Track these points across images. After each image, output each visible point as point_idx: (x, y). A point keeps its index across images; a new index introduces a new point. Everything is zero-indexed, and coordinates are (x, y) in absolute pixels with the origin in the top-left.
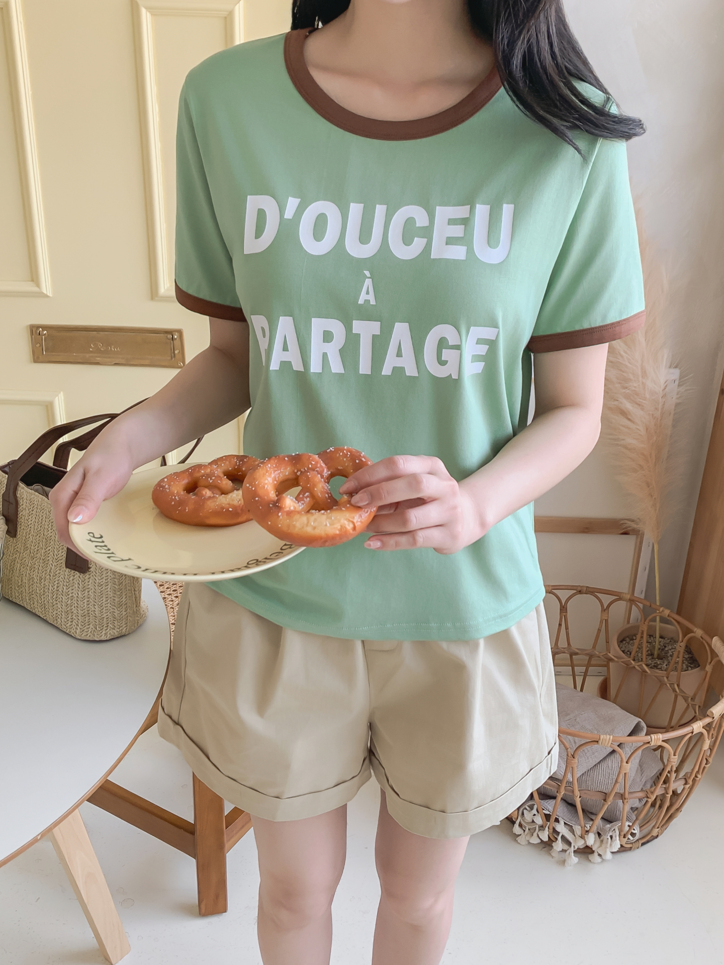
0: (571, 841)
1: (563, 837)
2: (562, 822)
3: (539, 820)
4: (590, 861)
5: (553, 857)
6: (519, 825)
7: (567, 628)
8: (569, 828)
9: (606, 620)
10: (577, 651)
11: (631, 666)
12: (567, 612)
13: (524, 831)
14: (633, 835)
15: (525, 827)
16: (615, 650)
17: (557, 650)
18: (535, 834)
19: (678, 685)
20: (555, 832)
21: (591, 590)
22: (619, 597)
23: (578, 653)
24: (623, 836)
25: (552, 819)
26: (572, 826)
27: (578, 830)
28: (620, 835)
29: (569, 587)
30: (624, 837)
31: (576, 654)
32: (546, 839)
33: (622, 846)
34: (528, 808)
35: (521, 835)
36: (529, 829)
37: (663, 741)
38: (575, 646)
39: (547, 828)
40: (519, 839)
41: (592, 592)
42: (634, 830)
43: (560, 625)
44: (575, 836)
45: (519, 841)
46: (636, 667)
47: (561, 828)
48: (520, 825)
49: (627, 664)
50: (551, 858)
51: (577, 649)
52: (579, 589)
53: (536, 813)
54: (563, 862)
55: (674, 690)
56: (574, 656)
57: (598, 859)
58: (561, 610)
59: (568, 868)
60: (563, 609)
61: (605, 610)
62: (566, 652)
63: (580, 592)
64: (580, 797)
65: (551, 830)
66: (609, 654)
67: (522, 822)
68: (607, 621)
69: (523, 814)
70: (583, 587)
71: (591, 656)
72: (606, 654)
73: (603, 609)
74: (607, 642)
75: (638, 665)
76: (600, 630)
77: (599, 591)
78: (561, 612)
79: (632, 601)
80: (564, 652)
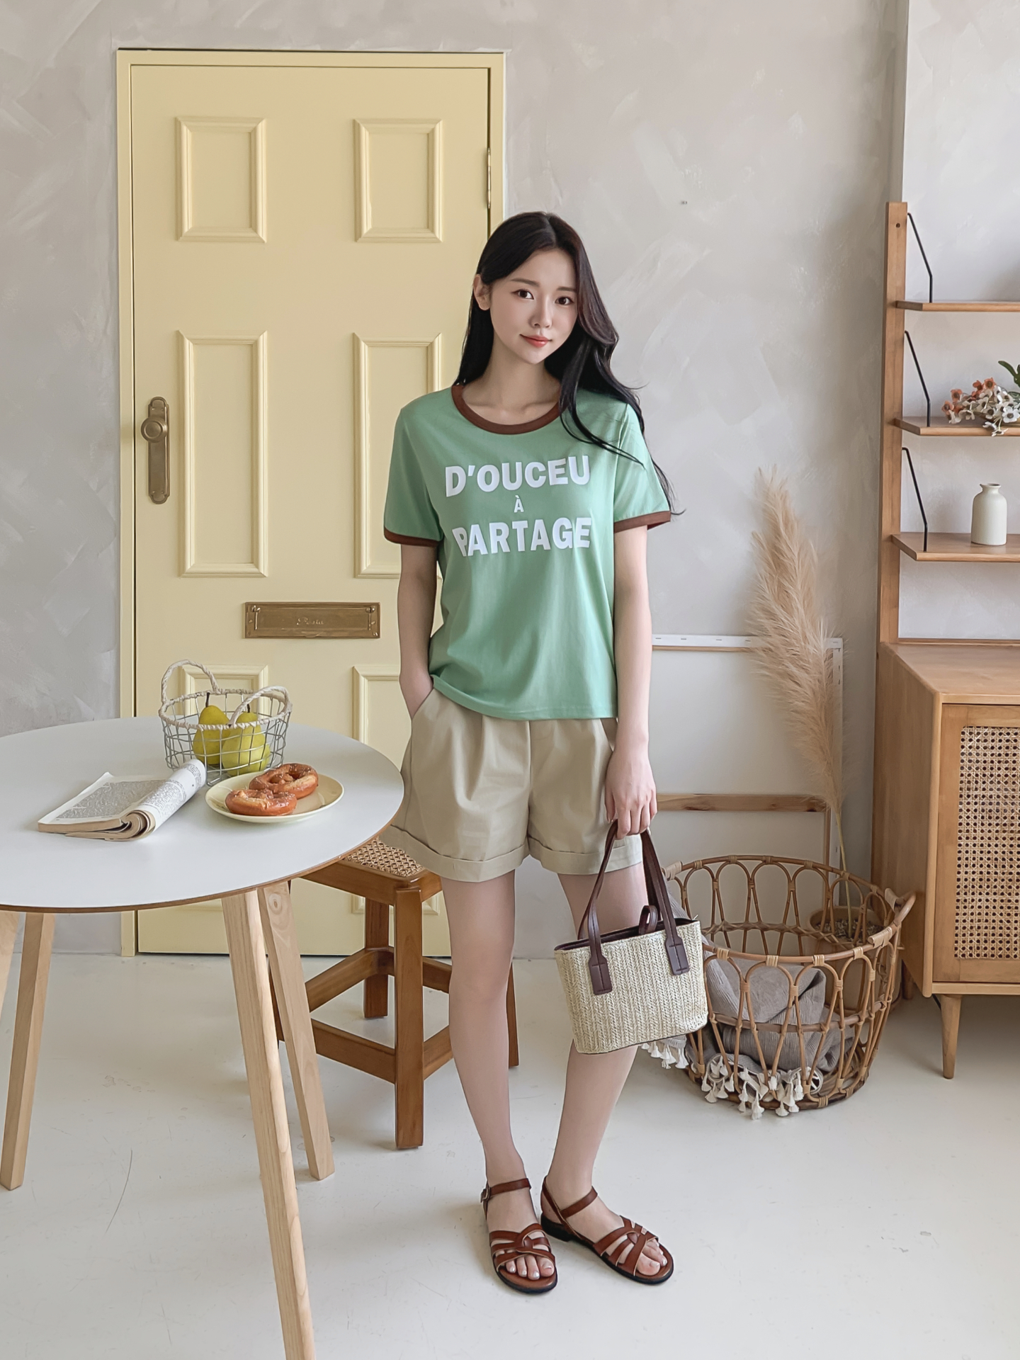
0: (756, 1089)
1: (748, 1086)
2: (746, 1071)
3: (725, 1072)
4: (777, 1115)
5: (741, 1112)
6: (707, 1083)
7: (756, 901)
8: (754, 1077)
9: (793, 891)
10: (768, 926)
11: (821, 938)
12: (754, 884)
13: (712, 1087)
14: (816, 1082)
15: (713, 1083)
16: (805, 925)
17: (747, 926)
18: (722, 1088)
20: (741, 1082)
21: (776, 859)
22: (803, 865)
23: (768, 928)
24: (805, 1082)
25: (736, 1070)
26: (755, 1076)
27: (761, 1077)
28: (801, 1080)
29: (754, 858)
30: (807, 1084)
31: (766, 929)
32: (732, 1090)
33: (805, 1096)
34: (715, 1062)
35: (709, 1092)
36: (717, 1085)
37: (826, 962)
38: (766, 921)
39: (732, 1078)
40: (707, 1097)
41: (776, 862)
42: (815, 1075)
43: (749, 899)
44: (758, 1083)
45: (707, 1099)
47: (745, 1076)
48: (709, 1082)
49: (816, 936)
50: (739, 1114)
51: (767, 924)
52: (764, 858)
53: (722, 1065)
54: (750, 1117)
56: (765, 932)
57: (785, 1113)
58: (748, 882)
59: (755, 1121)
60: (751, 881)
61: (791, 881)
62: (757, 927)
63: (765, 862)
64: (757, 1030)
65: (737, 1080)
66: (799, 928)
67: (710, 1079)
69: (711, 1071)
70: (768, 856)
71: (782, 931)
72: (796, 927)
73: (789, 880)
74: (797, 915)
75: (827, 937)
76: (788, 903)
77: (783, 860)
78: (749, 885)
79: (815, 868)
80: (755, 928)
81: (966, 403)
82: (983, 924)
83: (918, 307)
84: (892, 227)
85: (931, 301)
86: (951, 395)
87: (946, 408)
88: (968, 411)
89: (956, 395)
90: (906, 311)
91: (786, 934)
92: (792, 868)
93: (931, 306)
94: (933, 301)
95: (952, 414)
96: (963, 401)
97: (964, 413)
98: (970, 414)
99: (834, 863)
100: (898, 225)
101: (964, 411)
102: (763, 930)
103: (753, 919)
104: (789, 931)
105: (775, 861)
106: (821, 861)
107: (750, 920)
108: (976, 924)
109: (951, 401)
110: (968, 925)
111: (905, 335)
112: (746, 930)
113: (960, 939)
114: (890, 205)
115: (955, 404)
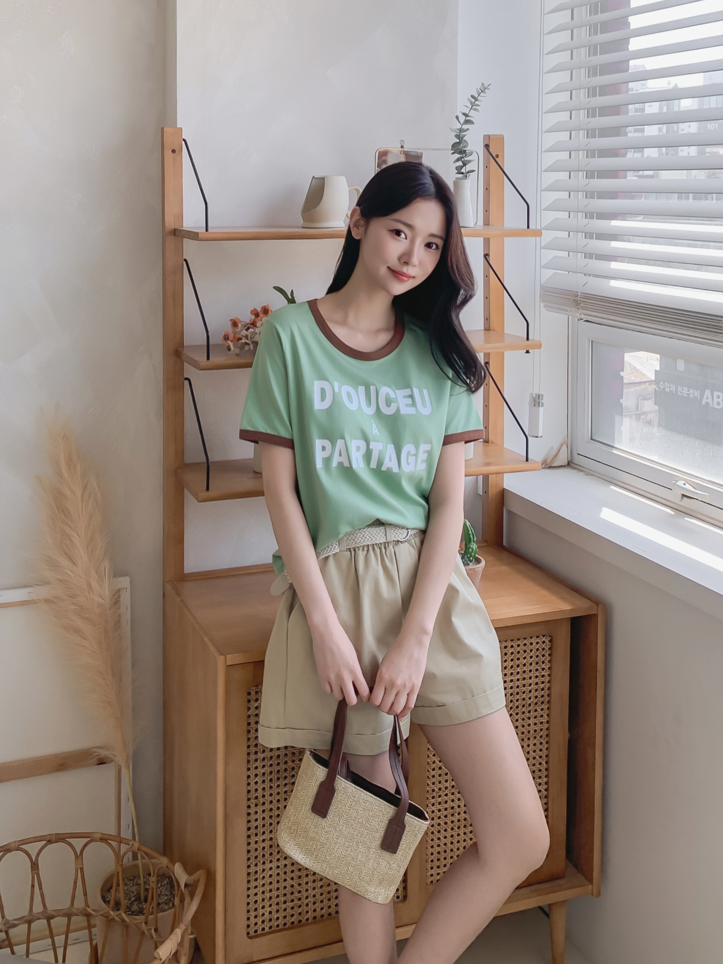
7: (41, 888)
9: (80, 868)
10: (54, 913)
11: (111, 917)
12: (38, 869)
16: (98, 902)
17: (30, 918)
19: (156, 930)
21: (62, 836)
22: (90, 838)
23: (54, 916)
29: (38, 839)
31: (52, 917)
38: (51, 907)
41: (63, 839)
43: (33, 886)
46: (116, 918)
49: (106, 916)
51: (53, 911)
52: (48, 838)
55: (152, 937)
56: (51, 921)
58: (31, 867)
60: (35, 866)
61: (79, 857)
62: (42, 917)
63: (50, 842)
66: (88, 909)
68: (82, 869)
70: (52, 834)
71: (69, 915)
72: (85, 909)
73: (77, 857)
74: (85, 895)
75: (117, 916)
76: (75, 882)
77: (69, 835)
78: (32, 870)
79: (104, 839)
80: (40, 919)
81: (244, 332)
82: (275, 893)
83: (194, 236)
84: (168, 154)
85: (207, 230)
86: (230, 324)
87: (226, 338)
88: (247, 341)
89: (235, 324)
90: (185, 240)
91: (73, 918)
92: (78, 843)
93: (207, 235)
94: (210, 230)
95: (231, 344)
96: (241, 331)
97: (242, 343)
98: (249, 344)
99: (126, 833)
100: (174, 151)
101: (243, 341)
102: (49, 918)
103: (38, 908)
104: (77, 915)
105: (60, 838)
106: (112, 831)
107: (35, 911)
108: (268, 895)
109: (229, 329)
110: (259, 898)
111: (184, 263)
112: (29, 922)
113: (253, 914)
114: (165, 130)
115: (235, 333)
